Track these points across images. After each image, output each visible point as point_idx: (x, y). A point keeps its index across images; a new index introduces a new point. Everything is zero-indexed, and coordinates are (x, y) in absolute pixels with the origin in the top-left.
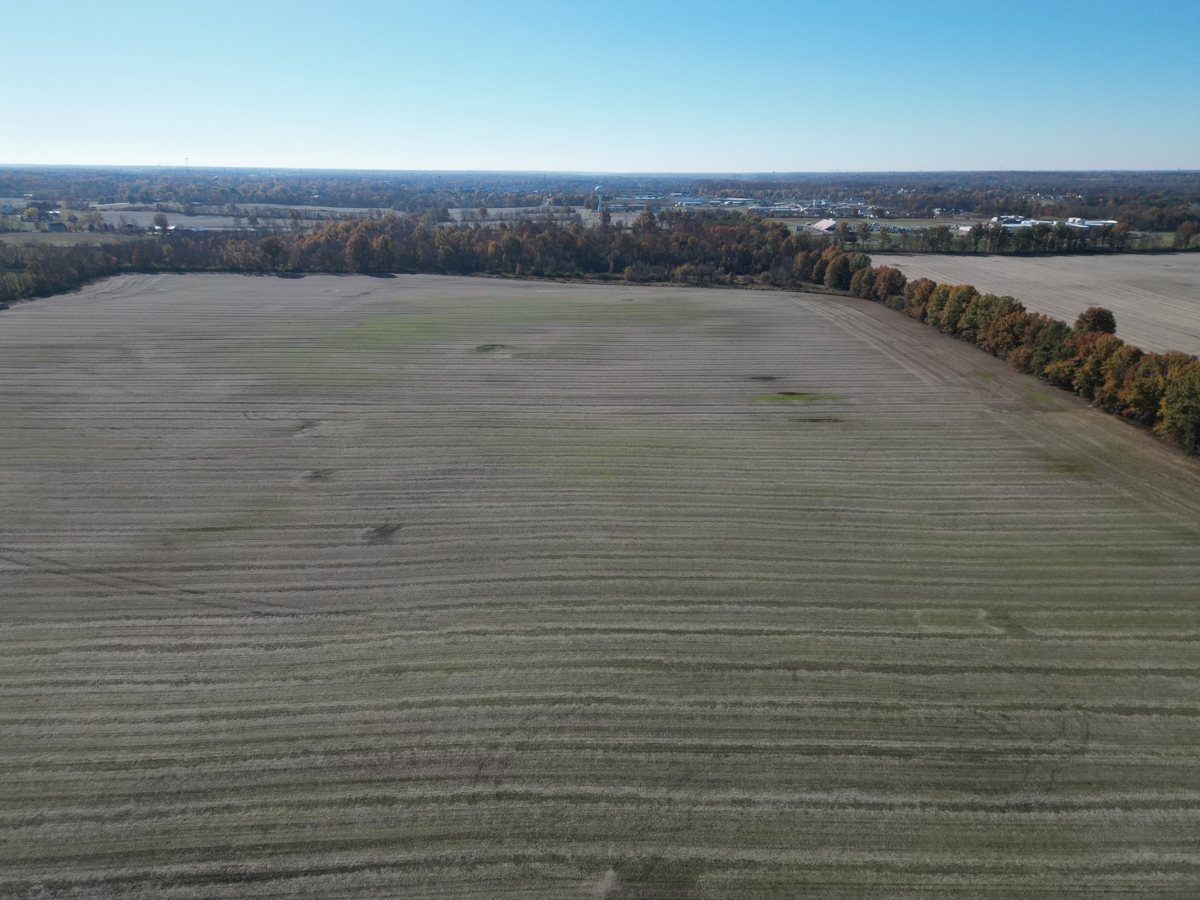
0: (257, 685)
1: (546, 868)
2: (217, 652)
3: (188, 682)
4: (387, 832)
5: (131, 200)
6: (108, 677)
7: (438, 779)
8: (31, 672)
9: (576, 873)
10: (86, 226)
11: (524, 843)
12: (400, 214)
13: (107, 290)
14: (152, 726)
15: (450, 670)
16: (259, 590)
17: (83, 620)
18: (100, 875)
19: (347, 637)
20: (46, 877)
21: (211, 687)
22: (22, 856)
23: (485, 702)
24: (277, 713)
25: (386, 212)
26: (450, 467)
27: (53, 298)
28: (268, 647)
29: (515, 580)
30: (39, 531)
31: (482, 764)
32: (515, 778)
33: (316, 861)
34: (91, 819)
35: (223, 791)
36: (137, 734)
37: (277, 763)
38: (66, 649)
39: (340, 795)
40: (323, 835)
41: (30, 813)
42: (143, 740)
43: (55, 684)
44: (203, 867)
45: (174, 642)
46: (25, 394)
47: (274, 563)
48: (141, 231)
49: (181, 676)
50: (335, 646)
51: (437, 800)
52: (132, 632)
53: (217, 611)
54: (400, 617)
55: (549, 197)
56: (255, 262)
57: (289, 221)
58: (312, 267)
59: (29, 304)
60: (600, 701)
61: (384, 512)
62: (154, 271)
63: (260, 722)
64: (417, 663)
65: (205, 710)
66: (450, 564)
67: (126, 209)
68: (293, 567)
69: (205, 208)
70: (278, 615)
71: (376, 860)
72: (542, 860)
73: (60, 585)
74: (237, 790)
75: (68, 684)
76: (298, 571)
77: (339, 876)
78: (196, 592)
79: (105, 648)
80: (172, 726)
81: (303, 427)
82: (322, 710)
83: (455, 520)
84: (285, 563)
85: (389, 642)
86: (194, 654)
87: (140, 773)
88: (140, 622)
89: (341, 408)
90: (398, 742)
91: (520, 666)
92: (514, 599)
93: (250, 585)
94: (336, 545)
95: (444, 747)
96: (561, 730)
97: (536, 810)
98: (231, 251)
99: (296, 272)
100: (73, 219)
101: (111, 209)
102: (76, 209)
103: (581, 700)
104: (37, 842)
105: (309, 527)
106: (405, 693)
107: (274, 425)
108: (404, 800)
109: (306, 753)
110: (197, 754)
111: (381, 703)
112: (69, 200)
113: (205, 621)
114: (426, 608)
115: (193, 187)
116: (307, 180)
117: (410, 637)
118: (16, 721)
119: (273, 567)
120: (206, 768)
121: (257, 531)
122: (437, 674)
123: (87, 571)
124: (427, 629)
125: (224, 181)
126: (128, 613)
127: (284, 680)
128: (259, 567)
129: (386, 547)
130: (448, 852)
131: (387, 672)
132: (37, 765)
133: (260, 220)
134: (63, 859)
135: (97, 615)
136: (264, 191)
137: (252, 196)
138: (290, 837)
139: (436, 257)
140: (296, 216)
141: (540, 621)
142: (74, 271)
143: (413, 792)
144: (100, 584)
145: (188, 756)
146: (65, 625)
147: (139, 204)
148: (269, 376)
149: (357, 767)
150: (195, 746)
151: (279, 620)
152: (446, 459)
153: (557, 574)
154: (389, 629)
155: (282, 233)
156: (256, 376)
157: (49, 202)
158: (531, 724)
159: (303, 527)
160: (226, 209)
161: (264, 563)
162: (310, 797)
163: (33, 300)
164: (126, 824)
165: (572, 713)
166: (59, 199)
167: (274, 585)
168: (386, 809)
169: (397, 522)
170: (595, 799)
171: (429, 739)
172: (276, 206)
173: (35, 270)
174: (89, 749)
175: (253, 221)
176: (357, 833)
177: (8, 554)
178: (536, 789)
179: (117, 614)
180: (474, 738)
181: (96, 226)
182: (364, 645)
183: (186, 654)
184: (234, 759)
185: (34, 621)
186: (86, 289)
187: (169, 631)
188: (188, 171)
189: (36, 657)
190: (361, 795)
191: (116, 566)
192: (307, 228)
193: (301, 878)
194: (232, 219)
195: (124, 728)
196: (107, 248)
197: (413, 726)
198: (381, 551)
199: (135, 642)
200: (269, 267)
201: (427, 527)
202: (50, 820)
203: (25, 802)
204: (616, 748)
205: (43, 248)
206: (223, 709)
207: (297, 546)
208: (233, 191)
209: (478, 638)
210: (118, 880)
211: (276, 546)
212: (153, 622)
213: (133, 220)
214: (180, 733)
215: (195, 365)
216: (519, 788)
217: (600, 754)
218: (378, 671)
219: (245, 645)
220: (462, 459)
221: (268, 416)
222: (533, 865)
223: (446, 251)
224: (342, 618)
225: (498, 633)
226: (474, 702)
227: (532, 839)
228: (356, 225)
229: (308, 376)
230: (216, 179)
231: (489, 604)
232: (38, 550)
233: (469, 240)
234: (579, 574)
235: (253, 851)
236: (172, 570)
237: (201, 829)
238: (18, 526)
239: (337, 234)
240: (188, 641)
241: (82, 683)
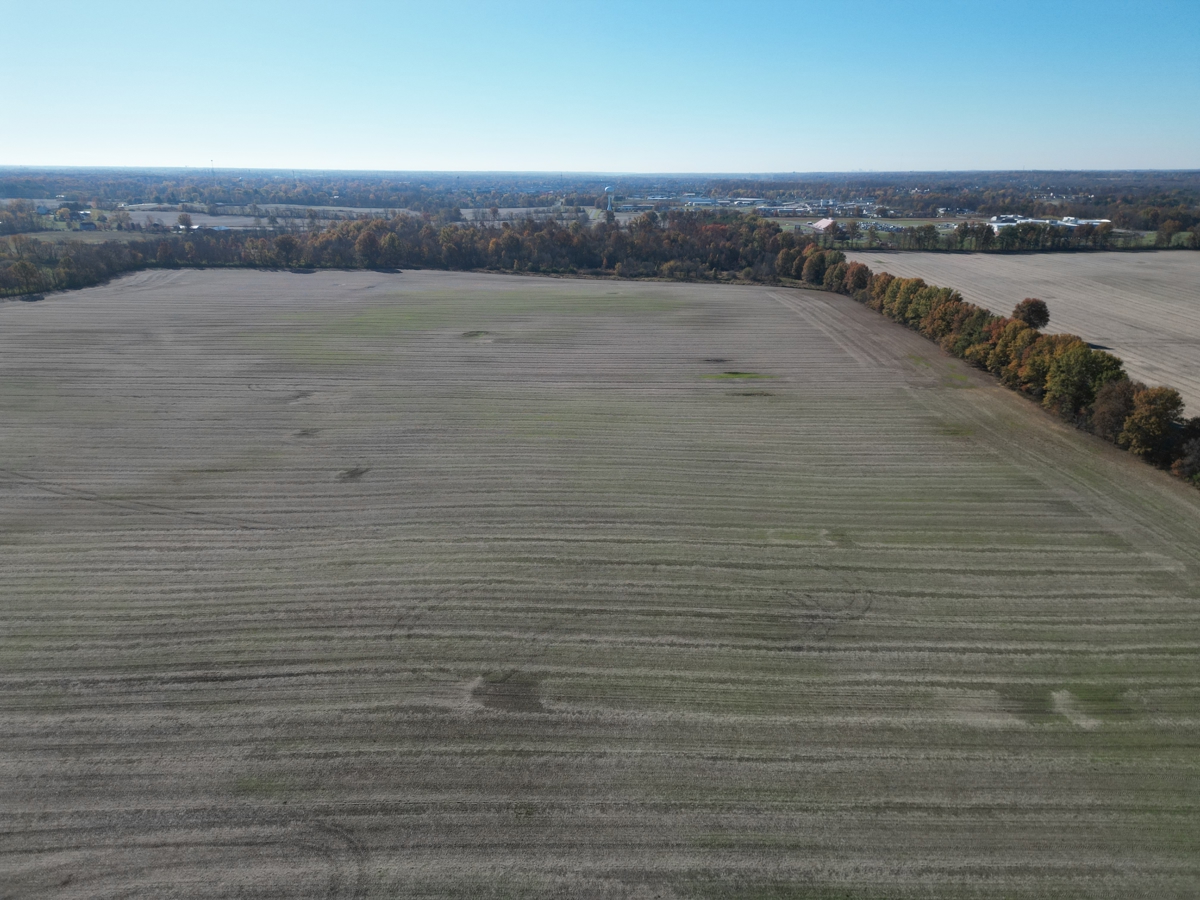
0: (240, 572)
1: (434, 676)
2: (211, 552)
3: (188, 570)
4: (324, 655)
5: (158, 200)
6: (126, 566)
7: (366, 626)
8: (67, 563)
9: (454, 678)
10: (115, 225)
11: (422, 662)
12: (413, 214)
13: (133, 283)
14: (158, 596)
15: (389, 563)
16: (248, 513)
17: (107, 530)
18: (119, 677)
19: (313, 543)
20: (80, 678)
21: (205, 573)
22: (64, 666)
23: (411, 582)
24: (252, 588)
25: (402, 211)
26: (418, 427)
27: (84, 290)
28: (250, 549)
29: (454, 507)
30: (72, 470)
31: (400, 618)
32: (423, 626)
33: (272, 670)
34: (112, 647)
35: (208, 632)
36: (147, 600)
37: (249, 617)
38: (94, 548)
39: (294, 635)
40: (278, 656)
41: (69, 643)
42: (152, 604)
43: (86, 570)
44: (190, 674)
45: (178, 545)
46: (60, 370)
47: (263, 494)
48: (166, 230)
49: (183, 566)
50: (303, 549)
51: (364, 638)
52: (146, 539)
53: (213, 525)
54: (357, 530)
55: (562, 197)
56: (270, 258)
57: (307, 221)
58: (323, 263)
59: (61, 295)
60: (499, 582)
61: (356, 459)
62: (177, 267)
63: (240, 593)
64: (364, 559)
65: (199, 586)
66: (404, 496)
67: (153, 210)
68: (276, 497)
69: (228, 208)
70: (261, 529)
71: (314, 670)
72: (431, 671)
73: (90, 507)
74: (219, 632)
75: (97, 570)
76: (281, 500)
77: (287, 678)
78: (197, 513)
79: (124, 548)
80: (174, 596)
81: (298, 397)
82: (287, 587)
83: (414, 466)
84: (271, 494)
85: (346, 546)
86: (194, 553)
87: (148, 622)
88: (152, 532)
89: (333, 382)
90: (341, 605)
91: (444, 561)
92: (449, 520)
93: (241, 509)
94: (313, 483)
95: (375, 608)
96: (465, 599)
97: (435, 644)
98: (249, 249)
99: (308, 268)
100: (103, 219)
101: (139, 209)
102: (106, 209)
103: (485, 582)
104: (74, 659)
105: (293, 470)
106: (351, 577)
107: (273, 395)
108: (339, 638)
109: (272, 611)
110: (191, 612)
111: (332, 583)
112: (99, 200)
113: (203, 532)
114: (379, 525)
115: (218, 188)
116: (329, 181)
117: (363, 543)
118: (57, 592)
119: (261, 497)
120: (197, 619)
121: (250, 472)
122: (378, 566)
123: (111, 498)
124: (377, 538)
125: (249, 182)
126: (144, 526)
127: (260, 569)
128: (249, 497)
129: (354, 484)
130: (366, 665)
131: (340, 564)
132: (73, 617)
133: (279, 220)
134: (92, 668)
135: (119, 527)
136: (286, 192)
137: (274, 196)
138: (256, 657)
139: (440, 254)
140: (314, 216)
141: (468, 533)
142: (103, 266)
143: (346, 633)
144: (121, 507)
145: (184, 612)
146: (93, 534)
147: (166, 205)
148: (273, 356)
149: (308, 619)
150: (190, 607)
151: (261, 532)
152: (416, 422)
153: (487, 503)
154: (347, 538)
155: (298, 232)
156: (261, 356)
157: (80, 202)
158: (443, 595)
159: (289, 470)
160: (247, 209)
161: (253, 495)
162: (273, 636)
163: (65, 292)
164: (136, 650)
165: (477, 589)
166: (90, 199)
167: (260, 509)
168: (326, 643)
169: (366, 467)
170: (480, 638)
171: (364, 604)
172: (297, 207)
173: (68, 264)
174: (111, 609)
175: (273, 220)
176: (303, 656)
177: (48, 487)
178: (438, 632)
179: (134, 527)
180: (398, 604)
181: (123, 225)
182: (324, 548)
183: (187, 553)
184: (218, 614)
185: (69, 531)
186: (114, 282)
187: (175, 538)
188: (213, 172)
189: (71, 553)
190: (309, 634)
191: (135, 495)
192: (323, 228)
193: (260, 679)
194: (253, 218)
195: (137, 596)
196: (133, 245)
197: (353, 596)
198: (351, 487)
199: (148, 545)
200: (284, 263)
201: (391, 470)
202: (83, 648)
203: (65, 637)
204: (503, 610)
205: (74, 244)
206: (213, 586)
207: (282, 483)
208: (256, 192)
209: (415, 544)
210: (130, 680)
211: (265, 483)
212: (163, 532)
213: (159, 219)
214: (180, 599)
215: (209, 347)
216: (425, 632)
217: (490, 613)
218: (334, 564)
219: (233, 547)
220: (430, 422)
221: (268, 388)
222: (425, 674)
223: (449, 248)
224: (311, 531)
225: (432, 541)
226: (404, 583)
227: (427, 660)
228: (367, 224)
229: (308, 356)
230: (240, 181)
231: (430, 522)
232: (72, 484)
233: (472, 238)
234: (506, 503)
235: (227, 665)
236: (179, 498)
237: (191, 653)
238: (56, 467)
239: (348, 232)
240: (189, 544)
241: (106, 570)
